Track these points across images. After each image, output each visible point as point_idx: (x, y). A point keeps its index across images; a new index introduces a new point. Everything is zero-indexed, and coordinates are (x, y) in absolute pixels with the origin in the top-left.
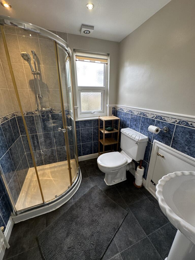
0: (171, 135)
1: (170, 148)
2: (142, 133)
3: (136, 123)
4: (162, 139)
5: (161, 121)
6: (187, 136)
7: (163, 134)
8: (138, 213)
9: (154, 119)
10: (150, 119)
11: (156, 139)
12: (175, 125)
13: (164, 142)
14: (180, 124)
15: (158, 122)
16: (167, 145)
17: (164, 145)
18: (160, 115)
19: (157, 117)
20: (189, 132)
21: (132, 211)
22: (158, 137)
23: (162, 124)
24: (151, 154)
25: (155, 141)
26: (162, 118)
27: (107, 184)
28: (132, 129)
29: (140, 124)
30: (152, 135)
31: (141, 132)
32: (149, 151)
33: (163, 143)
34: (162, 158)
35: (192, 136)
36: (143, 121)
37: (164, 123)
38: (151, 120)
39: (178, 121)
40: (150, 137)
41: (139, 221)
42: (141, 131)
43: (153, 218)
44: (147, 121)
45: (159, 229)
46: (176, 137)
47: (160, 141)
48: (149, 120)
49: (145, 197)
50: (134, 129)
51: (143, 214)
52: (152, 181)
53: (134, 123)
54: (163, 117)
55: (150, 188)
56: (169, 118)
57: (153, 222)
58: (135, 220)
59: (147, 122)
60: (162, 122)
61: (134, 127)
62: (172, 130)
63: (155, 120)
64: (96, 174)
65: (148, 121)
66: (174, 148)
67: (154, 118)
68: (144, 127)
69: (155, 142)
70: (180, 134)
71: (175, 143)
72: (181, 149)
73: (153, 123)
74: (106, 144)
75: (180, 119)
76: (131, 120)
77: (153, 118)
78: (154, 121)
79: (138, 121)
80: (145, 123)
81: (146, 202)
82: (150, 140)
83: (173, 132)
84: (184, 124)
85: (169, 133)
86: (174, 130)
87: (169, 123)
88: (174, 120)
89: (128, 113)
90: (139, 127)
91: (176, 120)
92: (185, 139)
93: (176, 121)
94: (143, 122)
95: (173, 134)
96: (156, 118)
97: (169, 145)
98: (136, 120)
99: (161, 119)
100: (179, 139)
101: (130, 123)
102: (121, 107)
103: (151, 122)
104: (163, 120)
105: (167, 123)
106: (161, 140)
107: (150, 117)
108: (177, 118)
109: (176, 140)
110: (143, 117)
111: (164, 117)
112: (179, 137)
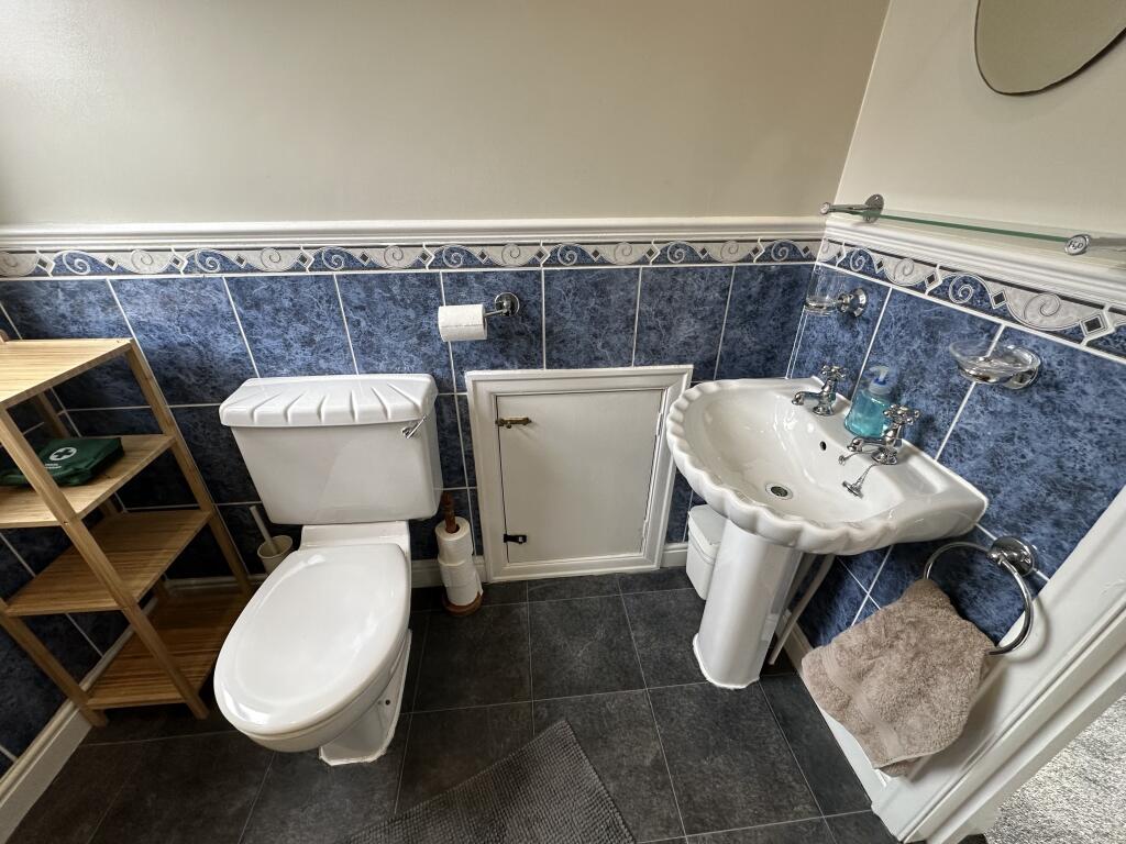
0: (536, 321)
1: (544, 372)
2: (382, 365)
3: (305, 329)
4: (502, 351)
5: (471, 273)
6: (592, 303)
7: (500, 331)
8: (570, 673)
9: (427, 270)
10: (403, 277)
11: (476, 366)
12: (540, 272)
13: (513, 363)
14: (559, 265)
15: (460, 280)
16: (528, 368)
17: (519, 372)
18: (454, 241)
19: (444, 256)
20: (595, 285)
21: (558, 696)
22: (483, 352)
23: (481, 283)
24: (469, 441)
25: (470, 376)
26: (469, 255)
27: (370, 759)
28: (293, 373)
29: (340, 323)
30: (448, 356)
31: (369, 369)
32: (454, 437)
33: (513, 368)
34: (525, 428)
35: (605, 299)
36: (356, 302)
37: (491, 279)
38: (414, 281)
39: (547, 251)
40: (438, 372)
41: (598, 688)
42: (370, 360)
43: (600, 633)
44: (390, 291)
45: (633, 634)
46: (556, 320)
47: (493, 367)
48: (402, 286)
49: (524, 609)
50: (310, 370)
51: (579, 655)
52: (507, 538)
53: (291, 334)
54: (476, 252)
55: (509, 567)
56: (508, 249)
57: (611, 641)
58: (593, 700)
59: (392, 298)
60: (478, 276)
61: (300, 355)
62: (533, 298)
63: (438, 274)
64: (242, 813)
65: (395, 290)
66: (561, 367)
67: (430, 267)
68: (379, 331)
69: (474, 382)
70: (568, 302)
71: (557, 348)
72: (583, 357)
73: (432, 295)
74: (142, 583)
75: (552, 241)
76: (249, 326)
77: (419, 265)
78: (431, 281)
79: (323, 308)
80: (380, 310)
81: (541, 618)
82: (441, 384)
83: (541, 304)
84: (572, 260)
85: (526, 317)
86: (540, 294)
87: (512, 273)
88: (530, 254)
89: (197, 281)
90: (345, 348)
91: (536, 249)
92: (586, 316)
93: (540, 255)
94: (363, 308)
95: (540, 312)
96: (437, 263)
97: (536, 365)
98: (298, 313)
99: (470, 260)
100: (569, 325)
101: (253, 342)
102: (68, 247)
103: (412, 291)
104: (480, 266)
105: (504, 272)
106: (497, 362)
107: (397, 264)
108: (541, 238)
109: (559, 332)
110: (345, 277)
111: (480, 249)
112: (567, 317)
